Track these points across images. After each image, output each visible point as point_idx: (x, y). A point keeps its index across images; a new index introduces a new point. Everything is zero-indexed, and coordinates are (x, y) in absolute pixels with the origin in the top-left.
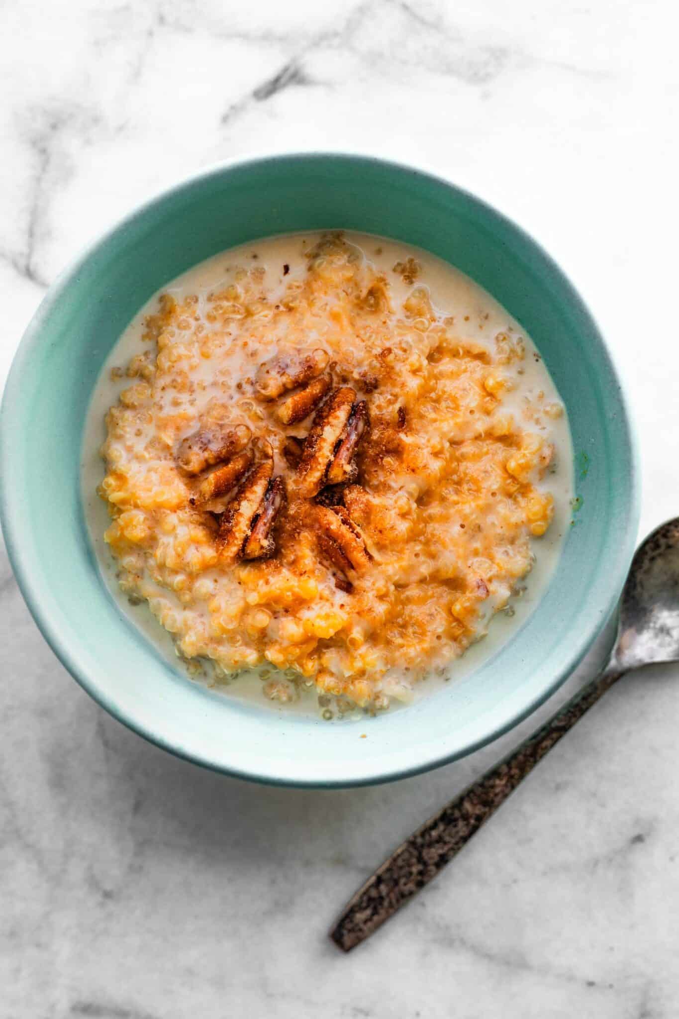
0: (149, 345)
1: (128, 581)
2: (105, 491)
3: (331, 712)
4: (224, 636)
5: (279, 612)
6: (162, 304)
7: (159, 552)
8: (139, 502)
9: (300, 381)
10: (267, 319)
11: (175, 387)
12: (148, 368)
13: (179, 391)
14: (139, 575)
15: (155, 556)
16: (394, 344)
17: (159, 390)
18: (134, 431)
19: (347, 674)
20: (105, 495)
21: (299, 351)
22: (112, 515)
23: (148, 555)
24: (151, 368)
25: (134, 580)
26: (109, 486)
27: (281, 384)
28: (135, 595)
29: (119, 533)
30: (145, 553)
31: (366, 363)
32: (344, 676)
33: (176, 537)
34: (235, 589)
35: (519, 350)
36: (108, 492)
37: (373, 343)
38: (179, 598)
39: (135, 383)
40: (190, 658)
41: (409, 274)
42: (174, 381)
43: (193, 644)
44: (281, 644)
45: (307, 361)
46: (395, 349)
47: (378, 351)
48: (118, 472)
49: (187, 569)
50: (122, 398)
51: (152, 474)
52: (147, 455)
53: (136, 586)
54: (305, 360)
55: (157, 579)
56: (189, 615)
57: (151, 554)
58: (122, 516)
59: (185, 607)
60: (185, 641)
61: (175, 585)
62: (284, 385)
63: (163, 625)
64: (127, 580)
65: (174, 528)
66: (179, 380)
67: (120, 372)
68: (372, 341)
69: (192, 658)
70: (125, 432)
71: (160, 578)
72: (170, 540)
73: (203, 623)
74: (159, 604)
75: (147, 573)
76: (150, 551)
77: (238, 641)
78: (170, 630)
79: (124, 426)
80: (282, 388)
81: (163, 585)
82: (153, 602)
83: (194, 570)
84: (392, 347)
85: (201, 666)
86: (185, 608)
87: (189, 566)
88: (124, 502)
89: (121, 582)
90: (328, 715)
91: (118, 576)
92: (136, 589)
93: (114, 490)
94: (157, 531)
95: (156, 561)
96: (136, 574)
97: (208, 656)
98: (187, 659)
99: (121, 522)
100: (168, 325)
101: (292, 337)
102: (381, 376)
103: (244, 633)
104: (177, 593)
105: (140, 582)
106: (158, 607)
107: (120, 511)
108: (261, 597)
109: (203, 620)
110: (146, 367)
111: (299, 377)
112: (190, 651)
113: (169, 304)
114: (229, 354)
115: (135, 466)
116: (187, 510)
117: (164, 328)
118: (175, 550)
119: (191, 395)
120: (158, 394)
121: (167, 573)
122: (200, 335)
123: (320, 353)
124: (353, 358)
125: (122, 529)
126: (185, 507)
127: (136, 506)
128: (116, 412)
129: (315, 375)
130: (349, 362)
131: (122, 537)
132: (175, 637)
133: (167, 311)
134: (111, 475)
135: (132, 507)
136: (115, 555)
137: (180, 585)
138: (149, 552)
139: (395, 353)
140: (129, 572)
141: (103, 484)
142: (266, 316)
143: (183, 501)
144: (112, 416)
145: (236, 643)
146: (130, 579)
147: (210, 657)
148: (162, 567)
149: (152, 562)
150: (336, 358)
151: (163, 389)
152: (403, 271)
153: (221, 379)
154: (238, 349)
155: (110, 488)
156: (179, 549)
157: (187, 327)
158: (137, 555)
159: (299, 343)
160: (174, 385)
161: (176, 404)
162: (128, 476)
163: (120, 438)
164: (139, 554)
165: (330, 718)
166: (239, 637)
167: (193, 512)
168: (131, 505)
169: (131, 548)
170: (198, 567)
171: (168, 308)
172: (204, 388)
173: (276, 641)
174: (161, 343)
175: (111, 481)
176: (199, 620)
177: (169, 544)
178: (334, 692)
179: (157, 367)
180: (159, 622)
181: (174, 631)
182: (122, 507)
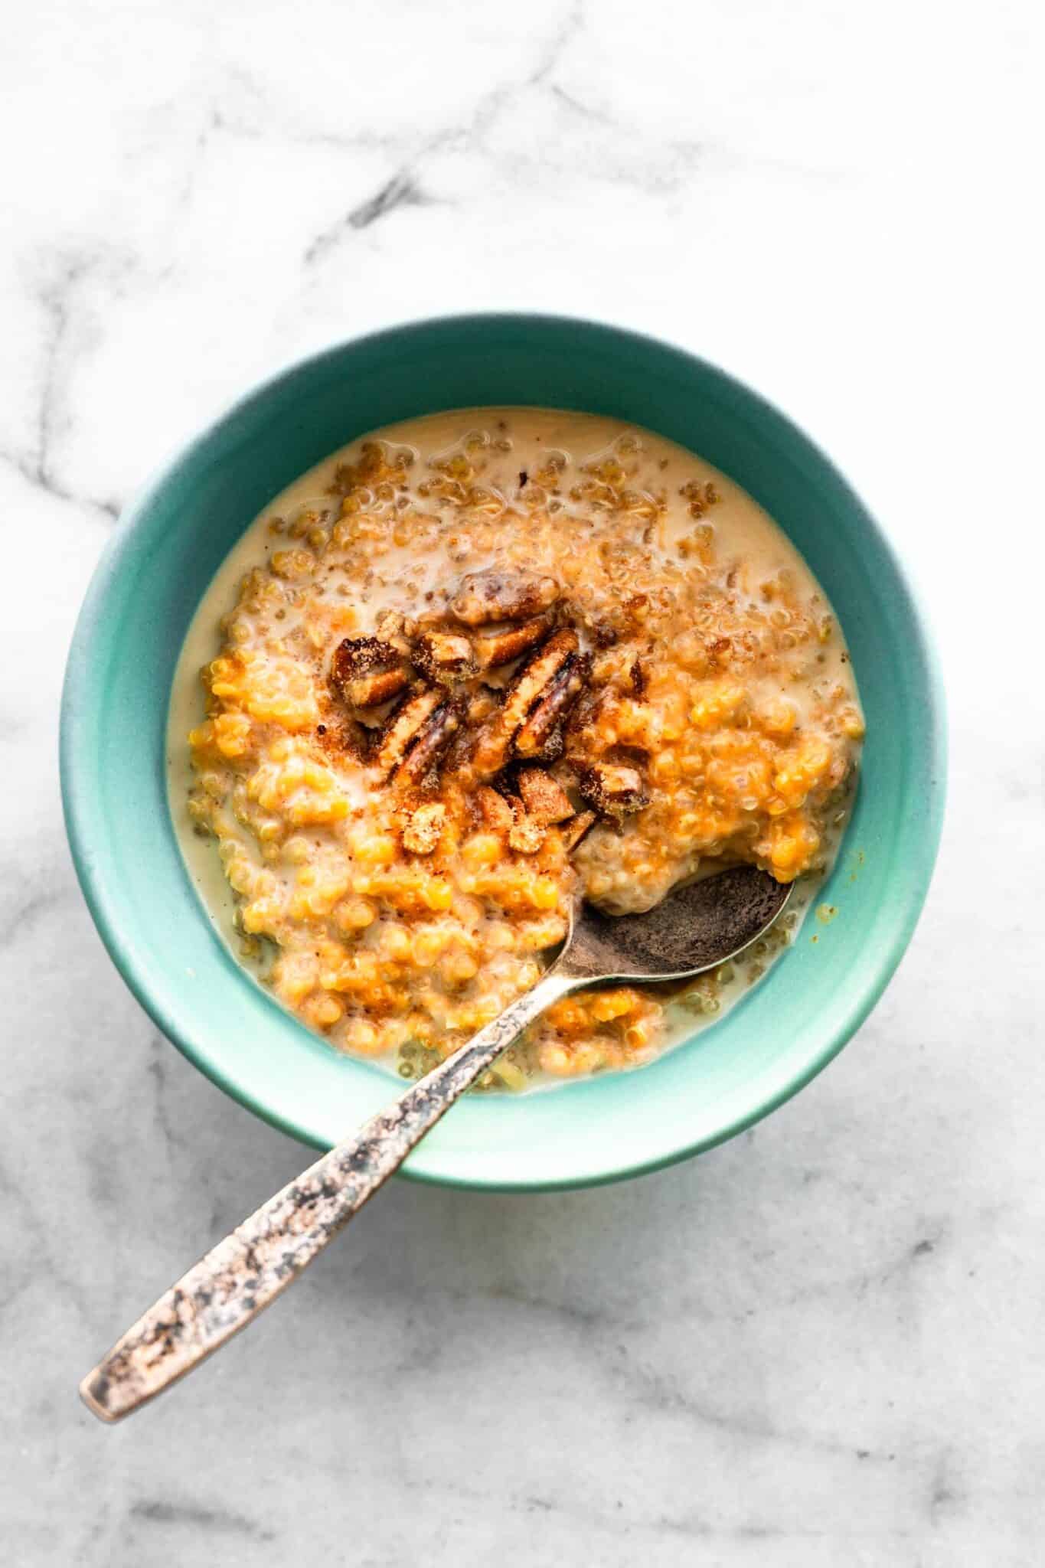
0: (330, 503)
1: (200, 805)
2: (210, 676)
3: (411, 1068)
4: (306, 920)
5: (388, 913)
6: (364, 454)
7: (255, 781)
8: (250, 706)
9: (511, 614)
10: (493, 516)
11: (347, 571)
12: (320, 533)
13: (351, 579)
14: (220, 801)
15: (248, 784)
16: (652, 592)
17: (325, 568)
18: (276, 610)
19: (450, 1024)
20: (210, 681)
21: (522, 571)
22: (209, 712)
23: (240, 780)
24: (325, 535)
25: (211, 805)
26: (218, 671)
27: (483, 611)
28: (205, 825)
29: (210, 738)
30: (237, 776)
31: (606, 609)
32: (445, 1027)
33: (284, 770)
34: (342, 864)
35: (822, 632)
36: (215, 679)
37: (624, 584)
38: (261, 850)
39: (296, 547)
40: (249, 932)
41: (700, 504)
42: (348, 562)
43: (260, 916)
44: (378, 955)
45: (529, 591)
46: (651, 599)
47: (626, 596)
48: (237, 656)
49: (285, 817)
50: (273, 562)
51: (281, 675)
52: (281, 647)
53: (211, 815)
54: (526, 587)
55: (240, 815)
56: (268, 876)
57: (245, 780)
58: (223, 717)
59: (266, 864)
60: (250, 910)
61: (262, 832)
62: (488, 614)
63: (229, 878)
64: (199, 802)
65: (286, 756)
66: (356, 563)
67: (281, 526)
68: (622, 581)
69: (253, 935)
70: (263, 606)
71: (244, 815)
72: (275, 770)
73: (283, 895)
74: (232, 848)
75: (230, 803)
76: (244, 775)
77: (322, 933)
78: (237, 889)
79: (264, 600)
80: (484, 616)
81: (246, 825)
82: (226, 843)
83: (294, 821)
84: (650, 596)
85: (260, 948)
86: (264, 866)
87: (288, 814)
88: (231, 699)
89: (193, 802)
90: (406, 1070)
91: (191, 792)
92: (209, 817)
93: (223, 680)
94: (262, 754)
95: (248, 789)
96: (215, 799)
97: (275, 939)
98: (246, 933)
99: (218, 724)
100: (363, 484)
101: (520, 550)
102: (623, 631)
103: (333, 925)
104: (261, 842)
105: (217, 812)
106: (230, 853)
107: (222, 710)
108: (372, 887)
109: (284, 888)
110: (317, 532)
111: (512, 610)
112: (253, 925)
113: (372, 457)
114: (429, 548)
115: (261, 657)
116: (312, 737)
117: (357, 488)
118: (278, 785)
119: (365, 588)
120: (323, 572)
121: (257, 812)
122: (400, 512)
123: (550, 583)
124: (591, 599)
125: (216, 734)
126: (309, 733)
127: (245, 711)
128: (260, 577)
129: (534, 612)
130: (585, 602)
131: (213, 745)
132: (239, 898)
133: (368, 468)
134: (226, 657)
135: (240, 710)
136: (195, 764)
137: (268, 834)
138: (241, 777)
139: (650, 605)
140: (207, 793)
141: (211, 667)
142: (493, 512)
143: (309, 725)
144: (253, 580)
145: (318, 935)
146: (205, 802)
147: (278, 941)
148: (253, 801)
149: (241, 790)
150: (569, 594)
151: (331, 569)
152: (693, 496)
153: (410, 579)
154: (443, 545)
155: (219, 676)
156: (283, 787)
157: (389, 495)
158: (224, 774)
159: (527, 561)
160: (347, 568)
161: (343, 592)
162: (248, 666)
163: (253, 612)
164: (228, 774)
165: (407, 1075)
166: (324, 928)
167: (316, 744)
168: (238, 706)
169: (219, 763)
170: (300, 819)
171: (370, 463)
172: (384, 584)
173: (374, 950)
174: (346, 507)
175: (224, 665)
176: (278, 887)
177: (271, 775)
178: (424, 1043)
179: (333, 538)
180: (224, 871)
181: (241, 890)
182: (226, 705)
